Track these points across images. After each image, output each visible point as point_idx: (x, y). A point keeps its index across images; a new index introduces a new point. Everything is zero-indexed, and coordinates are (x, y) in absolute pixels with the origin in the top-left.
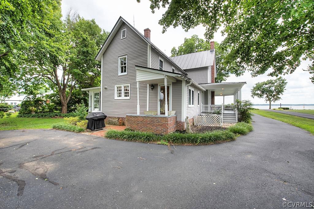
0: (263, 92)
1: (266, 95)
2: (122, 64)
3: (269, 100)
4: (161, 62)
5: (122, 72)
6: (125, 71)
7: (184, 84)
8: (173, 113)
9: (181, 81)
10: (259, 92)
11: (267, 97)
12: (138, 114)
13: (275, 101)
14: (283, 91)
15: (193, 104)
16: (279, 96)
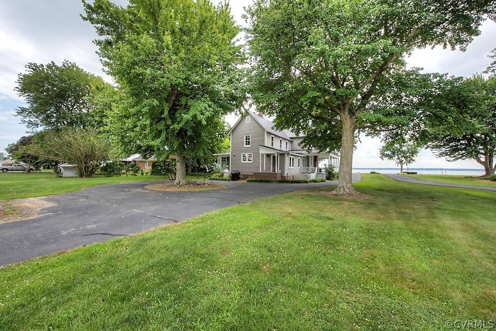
0: (394, 153)
1: (397, 157)
2: (246, 140)
3: (401, 162)
4: (272, 138)
5: (247, 144)
6: (249, 144)
7: (286, 155)
8: (280, 171)
9: (284, 154)
10: (388, 152)
11: (399, 158)
12: (260, 171)
13: (408, 164)
14: (418, 152)
15: (293, 166)
16: (413, 158)
